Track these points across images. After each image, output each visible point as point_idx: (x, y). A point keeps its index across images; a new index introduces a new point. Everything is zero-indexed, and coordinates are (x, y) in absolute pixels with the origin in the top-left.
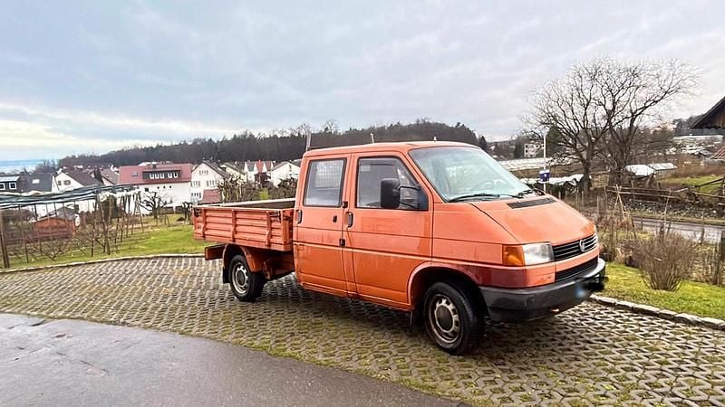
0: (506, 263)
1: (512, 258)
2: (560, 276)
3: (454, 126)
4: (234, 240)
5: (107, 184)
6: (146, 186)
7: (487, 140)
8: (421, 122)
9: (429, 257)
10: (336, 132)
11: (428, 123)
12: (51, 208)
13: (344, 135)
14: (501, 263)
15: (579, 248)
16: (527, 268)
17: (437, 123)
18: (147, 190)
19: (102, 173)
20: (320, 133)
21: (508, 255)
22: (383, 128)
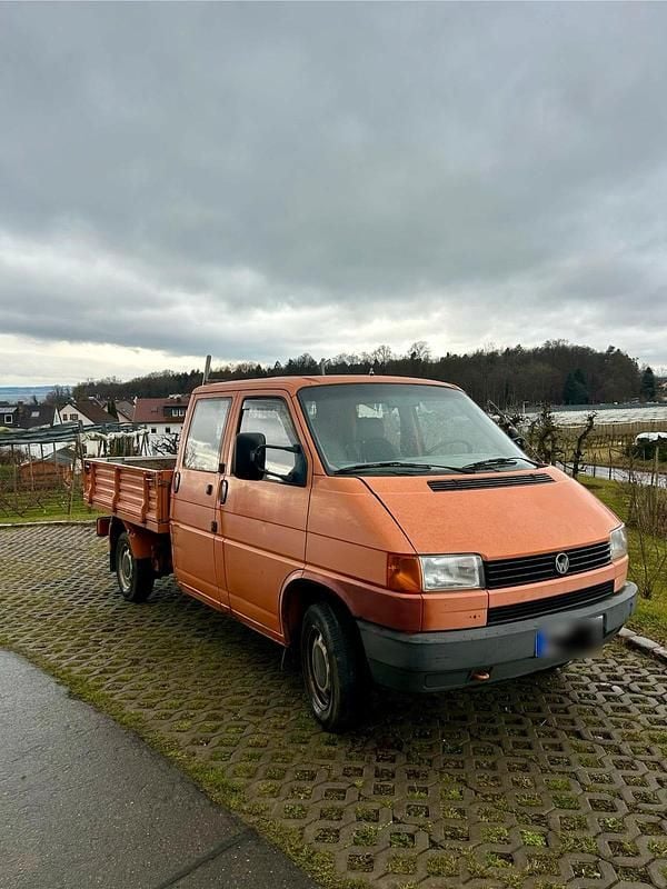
0: (392, 585)
1: (402, 577)
2: (497, 615)
3: (605, 351)
4: (115, 510)
5: (121, 419)
6: (168, 426)
7: (655, 373)
8: (552, 346)
9: (301, 561)
10: (427, 359)
11: (563, 346)
12: (49, 449)
13: (438, 364)
14: (384, 583)
15: (554, 566)
16: (425, 597)
17: (577, 348)
18: (168, 430)
19: (117, 407)
20: (404, 360)
21: (397, 571)
22: (494, 354)
